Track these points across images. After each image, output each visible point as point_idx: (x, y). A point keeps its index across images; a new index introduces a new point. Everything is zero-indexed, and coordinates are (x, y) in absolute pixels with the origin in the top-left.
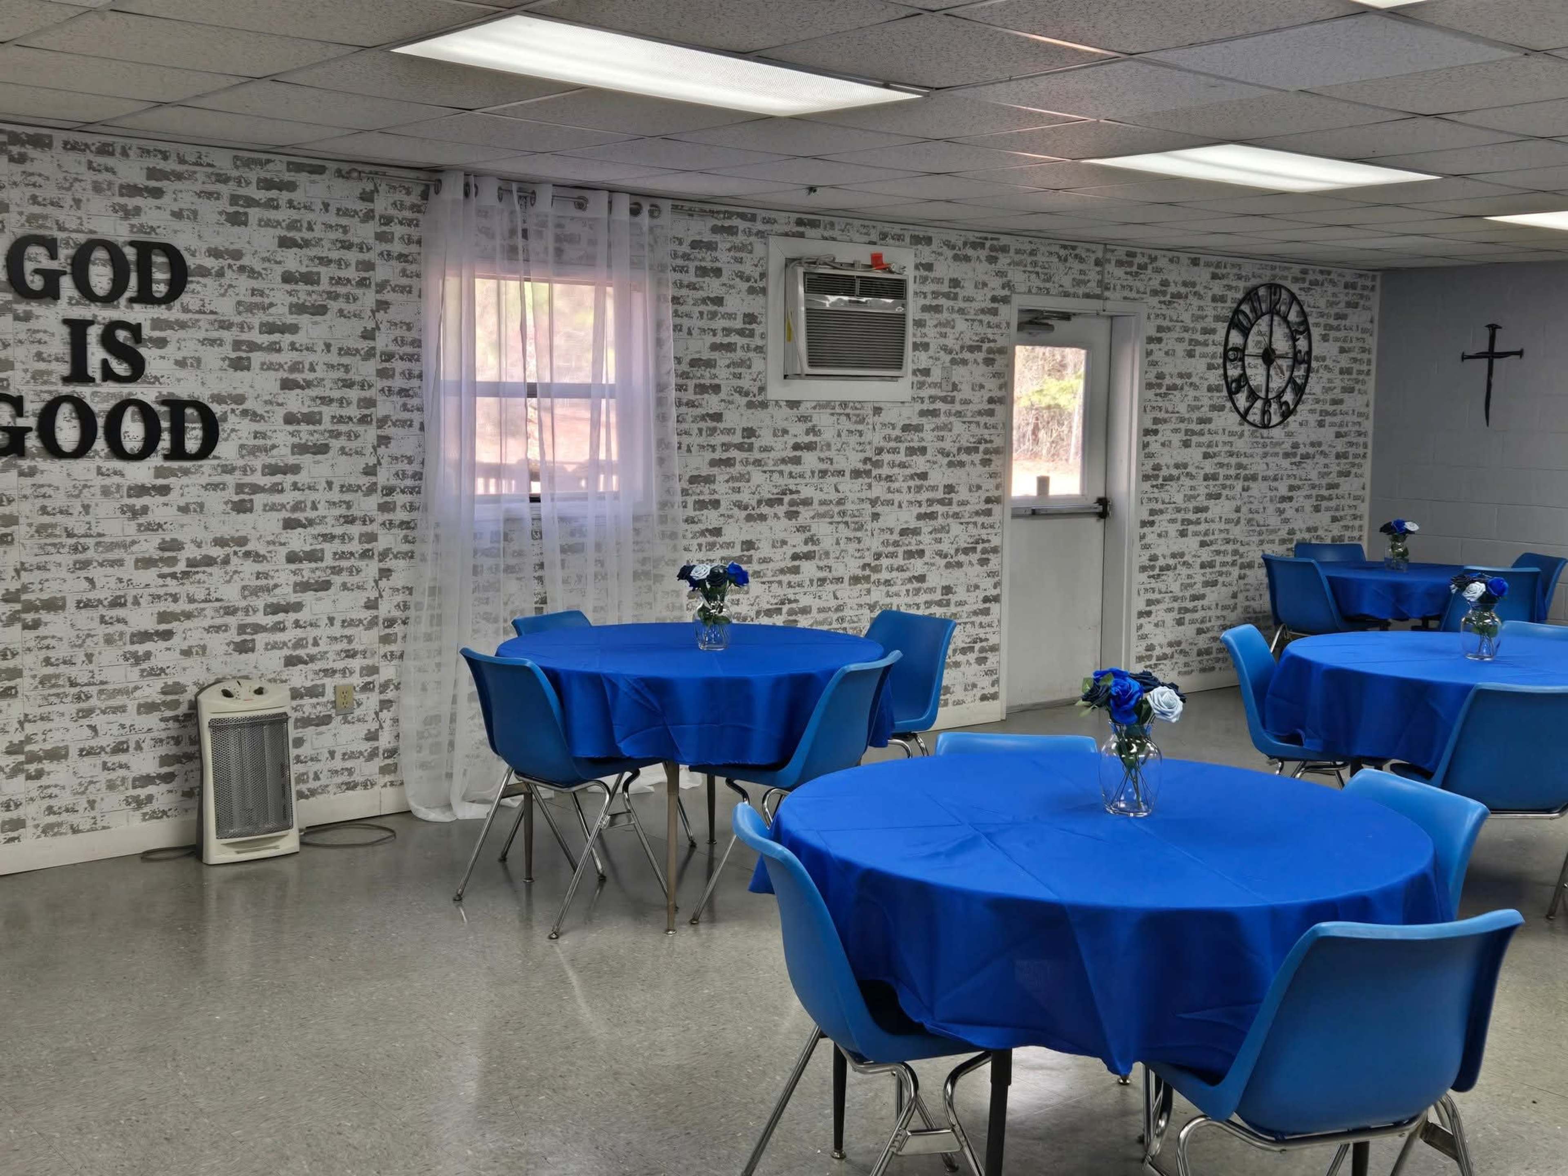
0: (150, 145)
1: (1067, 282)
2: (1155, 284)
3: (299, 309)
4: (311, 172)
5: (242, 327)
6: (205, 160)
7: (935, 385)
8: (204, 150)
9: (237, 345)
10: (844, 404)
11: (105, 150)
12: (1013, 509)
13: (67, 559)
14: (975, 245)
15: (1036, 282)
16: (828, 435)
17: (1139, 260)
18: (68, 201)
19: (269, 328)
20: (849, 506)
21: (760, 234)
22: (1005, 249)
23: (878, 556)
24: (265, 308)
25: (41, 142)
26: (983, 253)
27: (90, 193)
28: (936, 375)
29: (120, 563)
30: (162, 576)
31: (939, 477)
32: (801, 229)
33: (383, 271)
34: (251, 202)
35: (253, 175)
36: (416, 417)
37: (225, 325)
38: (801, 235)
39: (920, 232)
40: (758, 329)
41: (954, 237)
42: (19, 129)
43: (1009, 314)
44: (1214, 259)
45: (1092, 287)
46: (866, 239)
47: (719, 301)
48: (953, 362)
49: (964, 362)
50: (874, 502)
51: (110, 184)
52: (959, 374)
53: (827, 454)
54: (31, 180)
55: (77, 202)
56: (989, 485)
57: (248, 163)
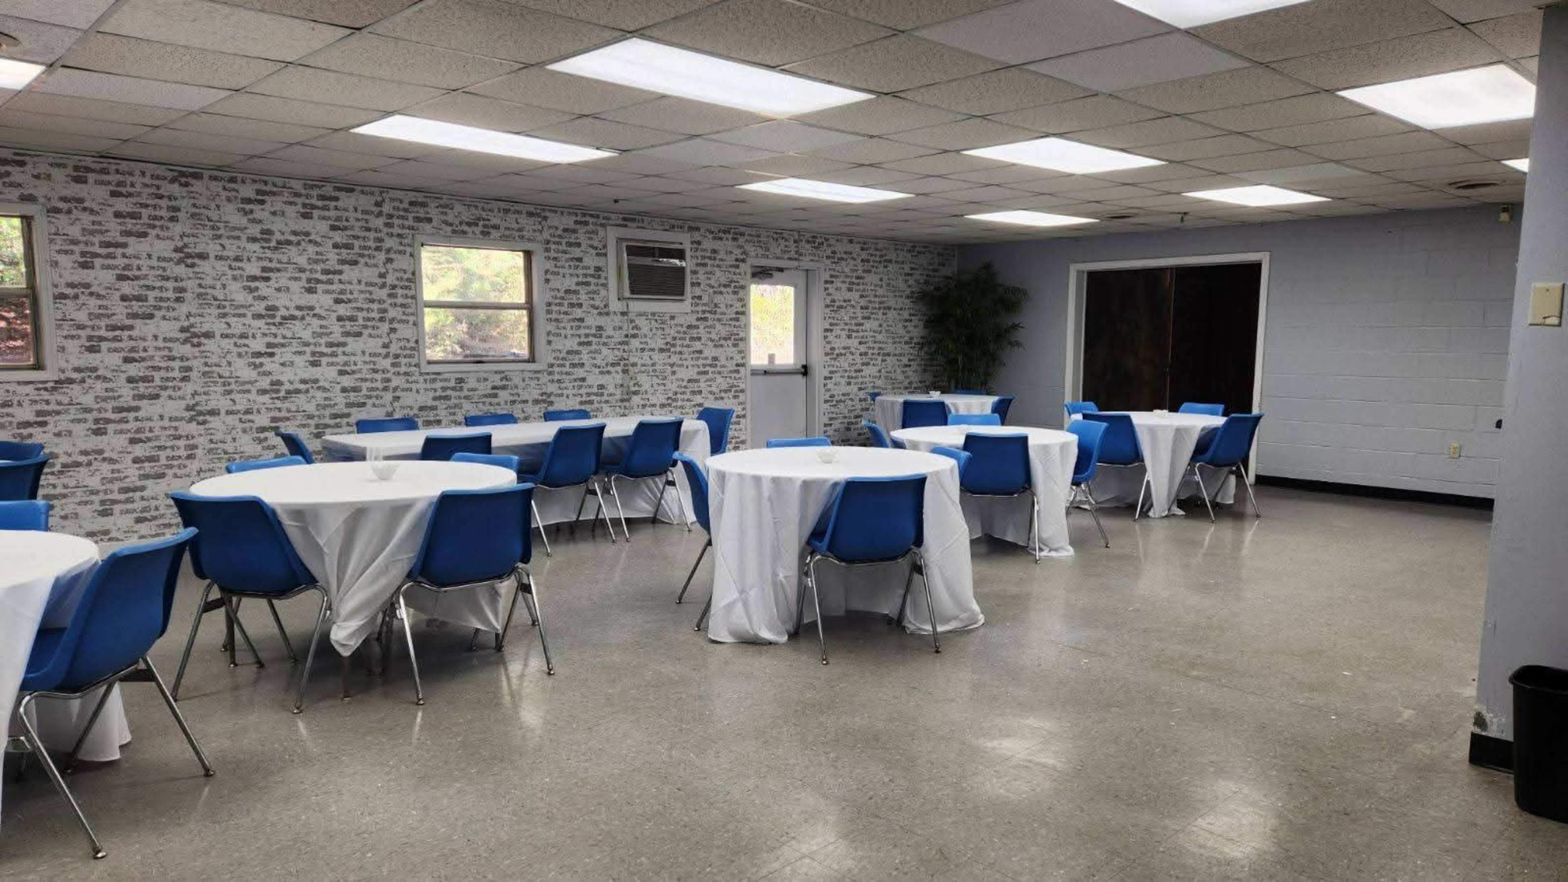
0: (257, 178)
1: (778, 251)
2: (829, 252)
3: (343, 262)
4: (347, 192)
5: (311, 271)
6: (288, 185)
7: (705, 305)
8: (287, 180)
9: (309, 280)
10: (653, 314)
11: (232, 180)
12: (752, 370)
13: (220, 389)
14: (725, 232)
15: (761, 252)
16: (645, 330)
17: (819, 240)
18: (213, 206)
19: (326, 272)
20: (657, 367)
21: (602, 225)
22: (742, 234)
23: (676, 393)
24: (324, 261)
25: (197, 176)
26: (730, 236)
27: (225, 203)
28: (705, 299)
29: (249, 391)
30: (273, 398)
31: (710, 352)
32: (626, 223)
33: (389, 243)
34: (314, 207)
35: (315, 193)
36: (412, 319)
37: (302, 270)
38: (626, 226)
39: (693, 224)
40: (603, 275)
41: (712, 227)
42: (184, 169)
43: (746, 268)
44: (861, 240)
45: (793, 254)
46: (662, 227)
47: (580, 260)
48: (715, 292)
49: (721, 293)
50: (672, 365)
51: (236, 198)
52: (718, 299)
53: (644, 340)
54: (192, 195)
55: (218, 207)
56: (738, 359)
57: (312, 187)
